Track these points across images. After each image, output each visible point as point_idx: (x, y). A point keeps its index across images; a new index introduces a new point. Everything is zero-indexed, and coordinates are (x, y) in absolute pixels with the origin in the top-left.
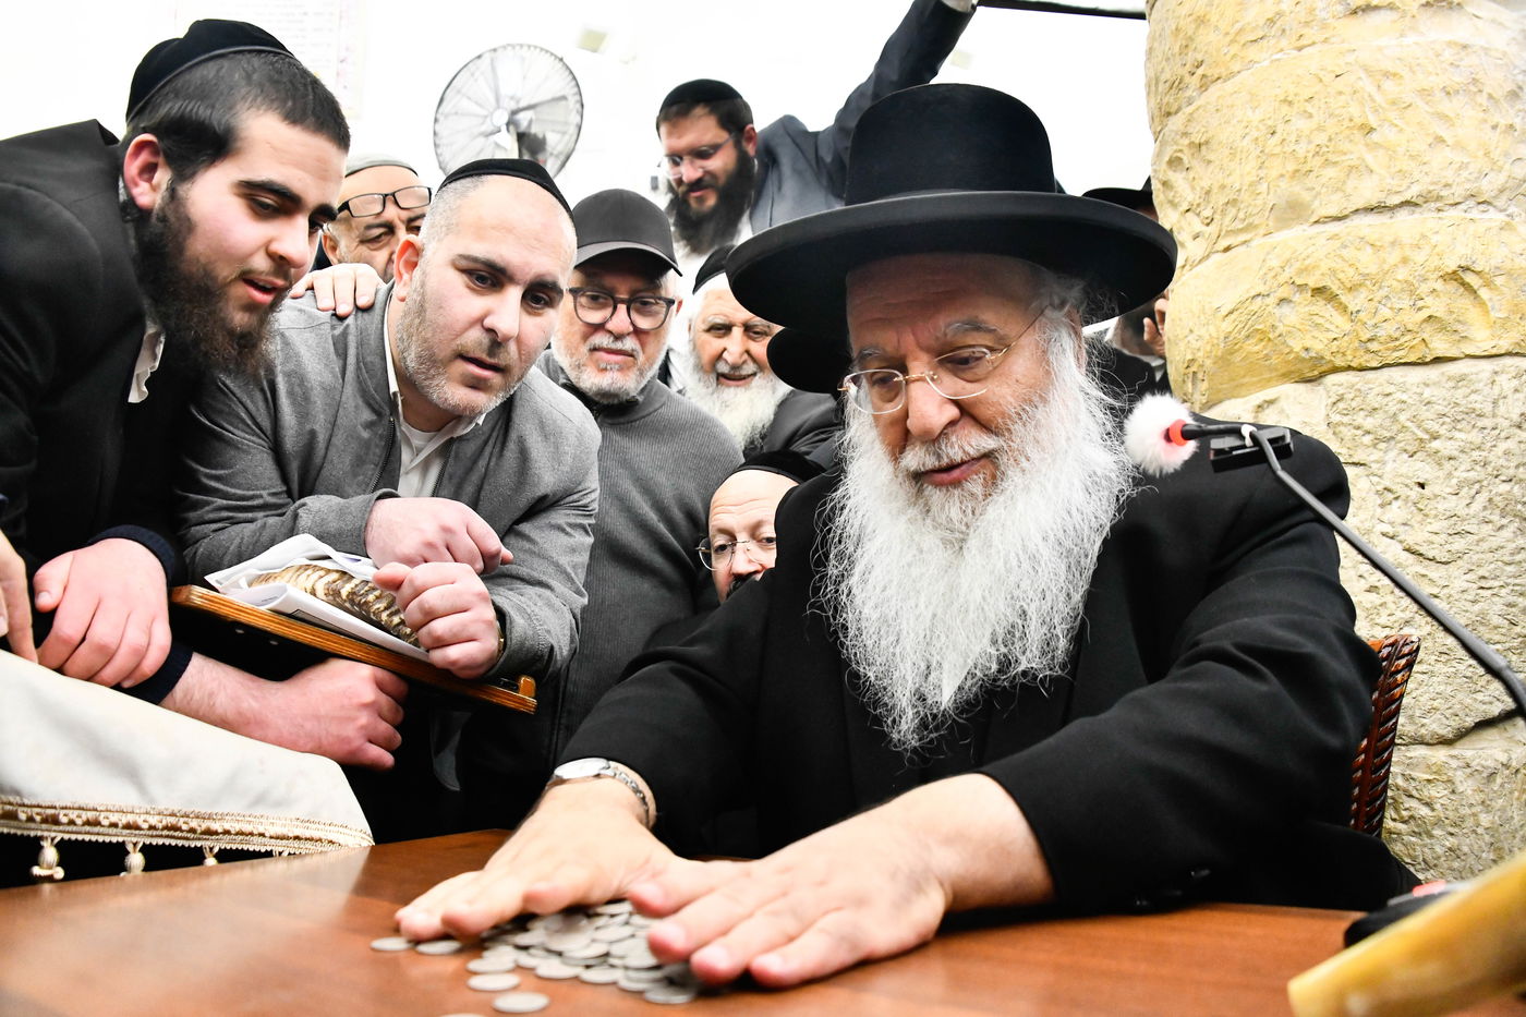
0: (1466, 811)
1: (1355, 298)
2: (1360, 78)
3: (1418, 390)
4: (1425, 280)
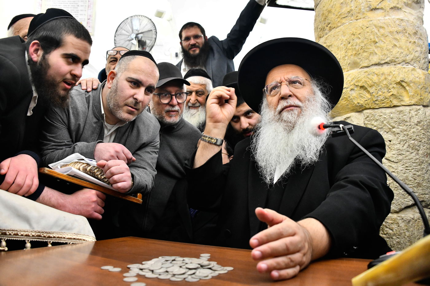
0: (402, 231)
1: (372, 89)
2: (373, 28)
3: (389, 115)
4: (391, 84)
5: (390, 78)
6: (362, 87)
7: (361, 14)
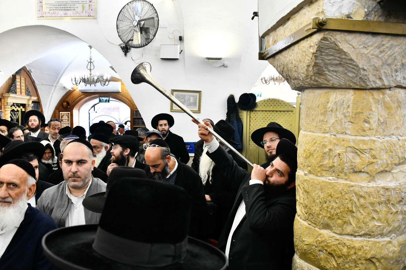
1: (339, 259)
2: (353, 196)
4: (360, 259)
5: (360, 253)
6: (330, 254)
7: (343, 174)
